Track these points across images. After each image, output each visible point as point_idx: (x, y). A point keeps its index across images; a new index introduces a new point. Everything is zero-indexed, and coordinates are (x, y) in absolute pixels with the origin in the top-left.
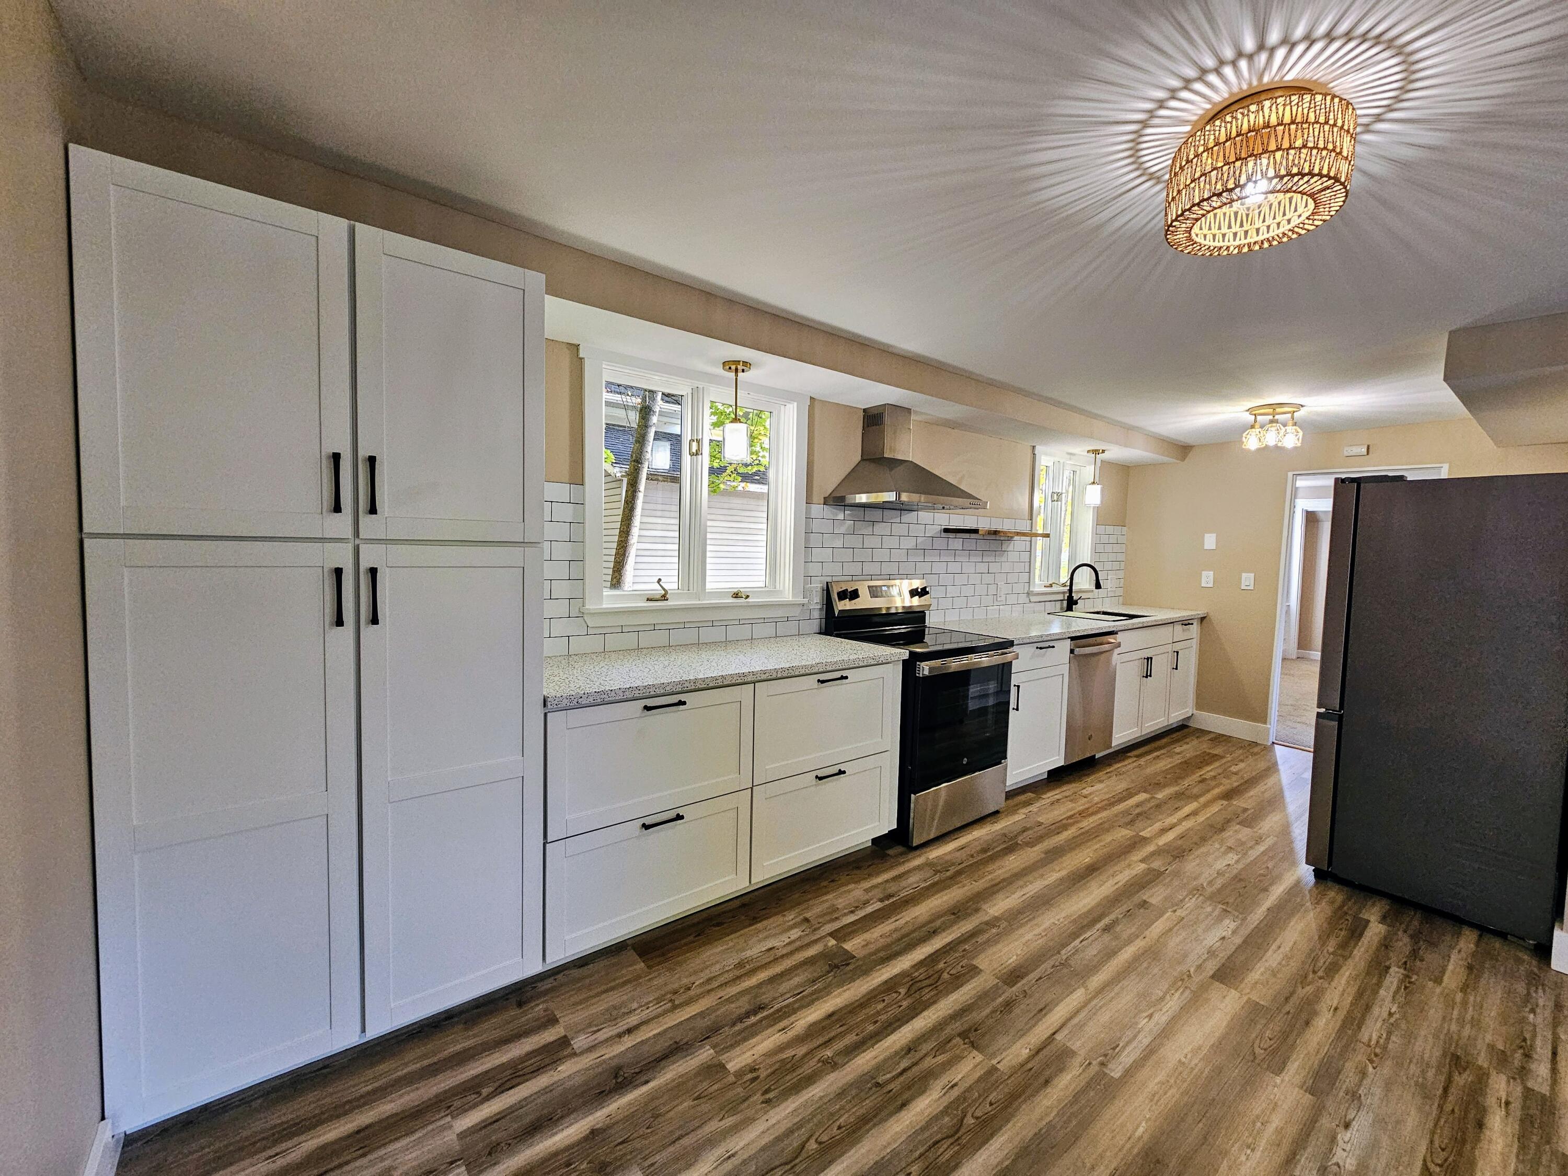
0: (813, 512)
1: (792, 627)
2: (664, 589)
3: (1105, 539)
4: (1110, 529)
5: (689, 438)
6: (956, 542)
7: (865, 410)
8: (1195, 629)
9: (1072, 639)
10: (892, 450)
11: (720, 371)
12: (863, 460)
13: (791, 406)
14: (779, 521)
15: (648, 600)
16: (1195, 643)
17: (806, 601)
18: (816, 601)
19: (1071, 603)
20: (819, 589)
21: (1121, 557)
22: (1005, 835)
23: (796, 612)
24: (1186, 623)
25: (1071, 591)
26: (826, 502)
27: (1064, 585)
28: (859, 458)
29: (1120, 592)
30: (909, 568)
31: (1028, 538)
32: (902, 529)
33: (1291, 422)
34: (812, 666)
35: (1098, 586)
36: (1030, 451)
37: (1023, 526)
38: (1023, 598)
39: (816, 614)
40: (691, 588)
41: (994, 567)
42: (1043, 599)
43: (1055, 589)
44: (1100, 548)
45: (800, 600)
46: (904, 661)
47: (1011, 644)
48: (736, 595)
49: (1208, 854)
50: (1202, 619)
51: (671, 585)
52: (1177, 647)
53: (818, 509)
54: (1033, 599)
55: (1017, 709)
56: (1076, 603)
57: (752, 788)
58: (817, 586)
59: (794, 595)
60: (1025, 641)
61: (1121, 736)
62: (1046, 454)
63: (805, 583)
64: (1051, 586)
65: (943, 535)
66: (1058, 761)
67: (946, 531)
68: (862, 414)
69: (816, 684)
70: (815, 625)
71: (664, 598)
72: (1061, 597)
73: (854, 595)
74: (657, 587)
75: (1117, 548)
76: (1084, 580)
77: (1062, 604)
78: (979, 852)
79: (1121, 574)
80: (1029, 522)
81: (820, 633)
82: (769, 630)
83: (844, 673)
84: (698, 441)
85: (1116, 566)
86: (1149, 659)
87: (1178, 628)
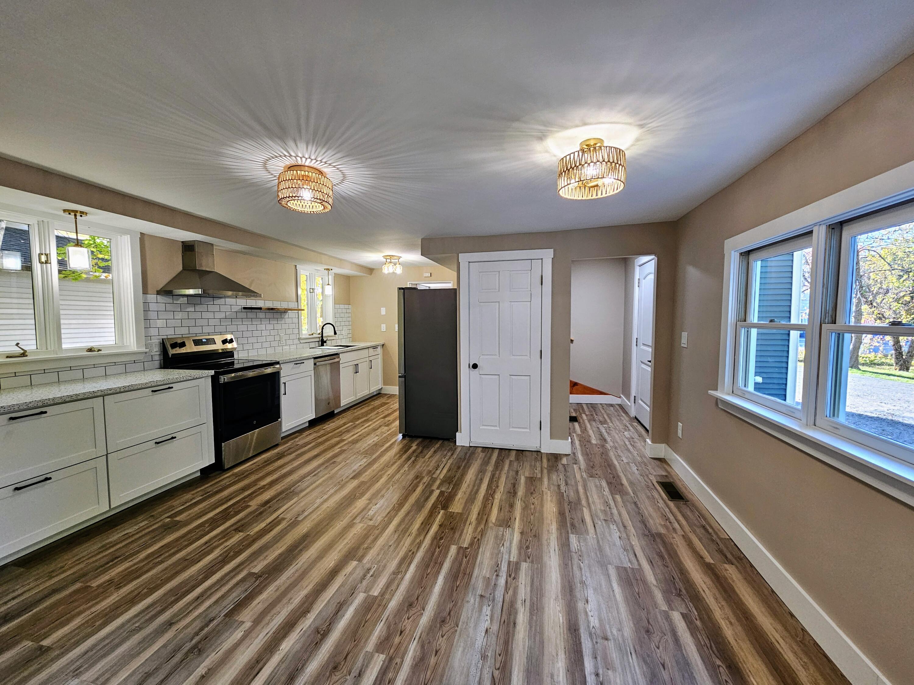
0: (148, 299)
1: (140, 366)
2: (23, 349)
3: (340, 311)
4: (342, 306)
5: (38, 252)
6: (251, 314)
7: (182, 242)
8: (379, 350)
9: (315, 358)
10: (201, 265)
11: (62, 213)
12: (184, 268)
13: (126, 237)
14: (123, 304)
15: (7, 357)
16: (380, 357)
17: (147, 350)
18: (156, 350)
19: (323, 342)
20: (157, 343)
21: (350, 319)
22: (279, 453)
23: (141, 357)
24: (375, 347)
25: (322, 336)
26: (159, 293)
27: (319, 334)
28: (180, 268)
29: (350, 336)
30: (222, 329)
31: (297, 312)
32: (216, 308)
33: (398, 263)
34: (146, 383)
35: (335, 333)
36: (294, 268)
37: (293, 305)
38: (296, 341)
39: (157, 358)
40: (49, 347)
41: (277, 326)
42: (307, 341)
43: (314, 336)
44: (337, 315)
45: (144, 349)
46: (212, 376)
47: (278, 363)
48: (90, 350)
49: (366, 440)
50: (383, 345)
51: (30, 345)
52: (371, 359)
53: (152, 297)
54: (302, 341)
55: (285, 394)
56: (325, 342)
57: (107, 455)
58: (156, 341)
59: (137, 348)
60: (287, 361)
61: (345, 401)
62: (303, 270)
63: (146, 341)
64: (312, 334)
65: (243, 310)
66: (312, 416)
67: (245, 308)
68: (181, 244)
69: (151, 393)
70: (157, 364)
71: (24, 354)
72: (318, 340)
73: (183, 345)
74: (17, 349)
75: (347, 315)
76: (328, 331)
77: (319, 343)
78: (264, 463)
79: (350, 327)
80: (296, 303)
81: (161, 368)
82: (121, 368)
83: (171, 386)
84: (47, 255)
85: (347, 323)
86: (357, 365)
87: (371, 350)
